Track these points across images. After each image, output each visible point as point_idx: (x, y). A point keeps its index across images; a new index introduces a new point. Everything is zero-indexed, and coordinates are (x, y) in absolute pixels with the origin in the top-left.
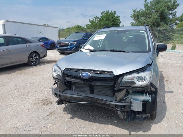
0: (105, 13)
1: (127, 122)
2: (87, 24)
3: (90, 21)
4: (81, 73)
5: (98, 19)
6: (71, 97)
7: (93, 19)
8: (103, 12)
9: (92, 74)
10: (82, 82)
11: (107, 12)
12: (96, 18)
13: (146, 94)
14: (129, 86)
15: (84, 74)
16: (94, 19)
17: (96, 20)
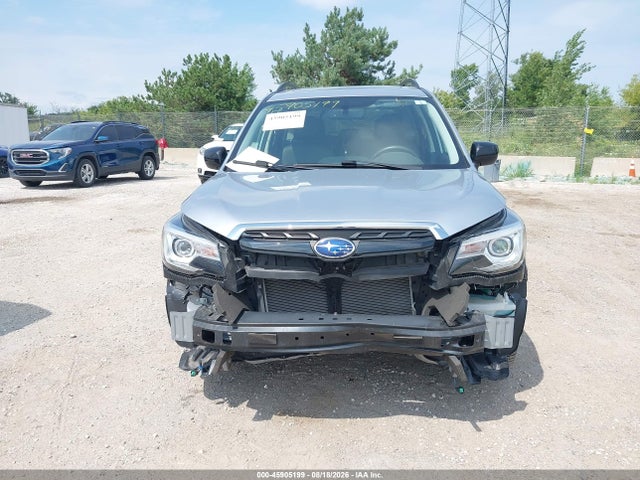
0: (196, 62)
1: (461, 390)
2: (136, 96)
3: (147, 87)
4: (314, 245)
5: (175, 80)
6: (278, 336)
7: (160, 78)
8: (189, 57)
9: (357, 242)
10: (314, 276)
11: (203, 59)
12: (168, 74)
13: (503, 294)
14: (473, 274)
15: (329, 246)
16: (163, 78)
17: (168, 84)
